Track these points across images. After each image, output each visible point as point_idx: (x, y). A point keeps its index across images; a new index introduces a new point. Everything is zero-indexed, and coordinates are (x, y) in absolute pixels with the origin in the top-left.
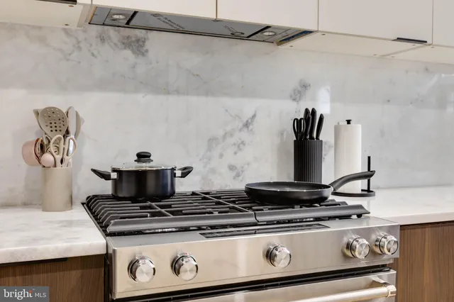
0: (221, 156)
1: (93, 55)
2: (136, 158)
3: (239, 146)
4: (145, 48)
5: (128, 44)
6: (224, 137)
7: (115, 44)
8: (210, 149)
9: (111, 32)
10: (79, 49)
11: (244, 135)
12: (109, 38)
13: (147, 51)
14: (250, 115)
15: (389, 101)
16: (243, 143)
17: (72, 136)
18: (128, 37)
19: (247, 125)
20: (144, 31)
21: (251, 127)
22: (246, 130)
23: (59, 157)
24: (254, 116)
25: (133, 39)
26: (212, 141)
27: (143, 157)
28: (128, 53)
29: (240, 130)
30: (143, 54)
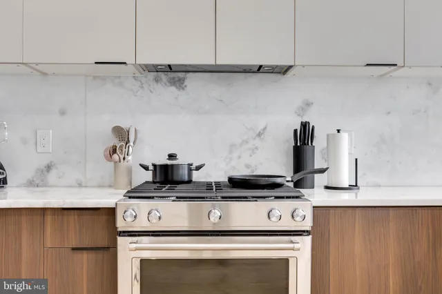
0: (239, 157)
1: (151, 91)
2: (168, 157)
3: (253, 150)
4: (184, 85)
5: (173, 82)
6: (241, 145)
7: (165, 84)
8: (231, 152)
9: (162, 75)
10: (142, 87)
11: (257, 142)
12: (161, 79)
13: (186, 86)
14: (262, 128)
15: (389, 113)
16: (257, 148)
17: (131, 144)
18: (174, 78)
19: (259, 135)
20: (184, 73)
21: (262, 137)
22: (258, 139)
23: (122, 157)
24: (265, 128)
25: (177, 79)
26: (232, 147)
27: (171, 157)
28: (173, 89)
29: (254, 139)
30: (183, 89)
